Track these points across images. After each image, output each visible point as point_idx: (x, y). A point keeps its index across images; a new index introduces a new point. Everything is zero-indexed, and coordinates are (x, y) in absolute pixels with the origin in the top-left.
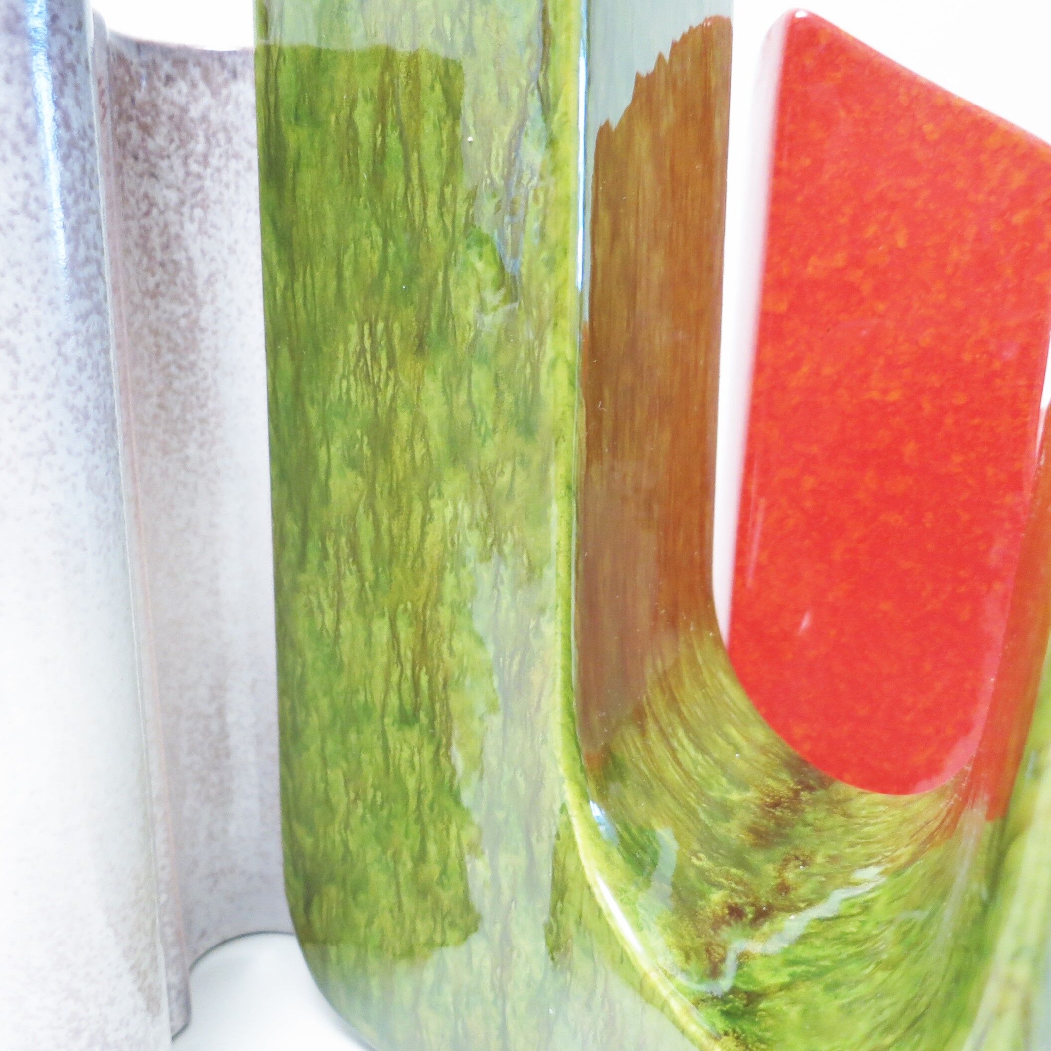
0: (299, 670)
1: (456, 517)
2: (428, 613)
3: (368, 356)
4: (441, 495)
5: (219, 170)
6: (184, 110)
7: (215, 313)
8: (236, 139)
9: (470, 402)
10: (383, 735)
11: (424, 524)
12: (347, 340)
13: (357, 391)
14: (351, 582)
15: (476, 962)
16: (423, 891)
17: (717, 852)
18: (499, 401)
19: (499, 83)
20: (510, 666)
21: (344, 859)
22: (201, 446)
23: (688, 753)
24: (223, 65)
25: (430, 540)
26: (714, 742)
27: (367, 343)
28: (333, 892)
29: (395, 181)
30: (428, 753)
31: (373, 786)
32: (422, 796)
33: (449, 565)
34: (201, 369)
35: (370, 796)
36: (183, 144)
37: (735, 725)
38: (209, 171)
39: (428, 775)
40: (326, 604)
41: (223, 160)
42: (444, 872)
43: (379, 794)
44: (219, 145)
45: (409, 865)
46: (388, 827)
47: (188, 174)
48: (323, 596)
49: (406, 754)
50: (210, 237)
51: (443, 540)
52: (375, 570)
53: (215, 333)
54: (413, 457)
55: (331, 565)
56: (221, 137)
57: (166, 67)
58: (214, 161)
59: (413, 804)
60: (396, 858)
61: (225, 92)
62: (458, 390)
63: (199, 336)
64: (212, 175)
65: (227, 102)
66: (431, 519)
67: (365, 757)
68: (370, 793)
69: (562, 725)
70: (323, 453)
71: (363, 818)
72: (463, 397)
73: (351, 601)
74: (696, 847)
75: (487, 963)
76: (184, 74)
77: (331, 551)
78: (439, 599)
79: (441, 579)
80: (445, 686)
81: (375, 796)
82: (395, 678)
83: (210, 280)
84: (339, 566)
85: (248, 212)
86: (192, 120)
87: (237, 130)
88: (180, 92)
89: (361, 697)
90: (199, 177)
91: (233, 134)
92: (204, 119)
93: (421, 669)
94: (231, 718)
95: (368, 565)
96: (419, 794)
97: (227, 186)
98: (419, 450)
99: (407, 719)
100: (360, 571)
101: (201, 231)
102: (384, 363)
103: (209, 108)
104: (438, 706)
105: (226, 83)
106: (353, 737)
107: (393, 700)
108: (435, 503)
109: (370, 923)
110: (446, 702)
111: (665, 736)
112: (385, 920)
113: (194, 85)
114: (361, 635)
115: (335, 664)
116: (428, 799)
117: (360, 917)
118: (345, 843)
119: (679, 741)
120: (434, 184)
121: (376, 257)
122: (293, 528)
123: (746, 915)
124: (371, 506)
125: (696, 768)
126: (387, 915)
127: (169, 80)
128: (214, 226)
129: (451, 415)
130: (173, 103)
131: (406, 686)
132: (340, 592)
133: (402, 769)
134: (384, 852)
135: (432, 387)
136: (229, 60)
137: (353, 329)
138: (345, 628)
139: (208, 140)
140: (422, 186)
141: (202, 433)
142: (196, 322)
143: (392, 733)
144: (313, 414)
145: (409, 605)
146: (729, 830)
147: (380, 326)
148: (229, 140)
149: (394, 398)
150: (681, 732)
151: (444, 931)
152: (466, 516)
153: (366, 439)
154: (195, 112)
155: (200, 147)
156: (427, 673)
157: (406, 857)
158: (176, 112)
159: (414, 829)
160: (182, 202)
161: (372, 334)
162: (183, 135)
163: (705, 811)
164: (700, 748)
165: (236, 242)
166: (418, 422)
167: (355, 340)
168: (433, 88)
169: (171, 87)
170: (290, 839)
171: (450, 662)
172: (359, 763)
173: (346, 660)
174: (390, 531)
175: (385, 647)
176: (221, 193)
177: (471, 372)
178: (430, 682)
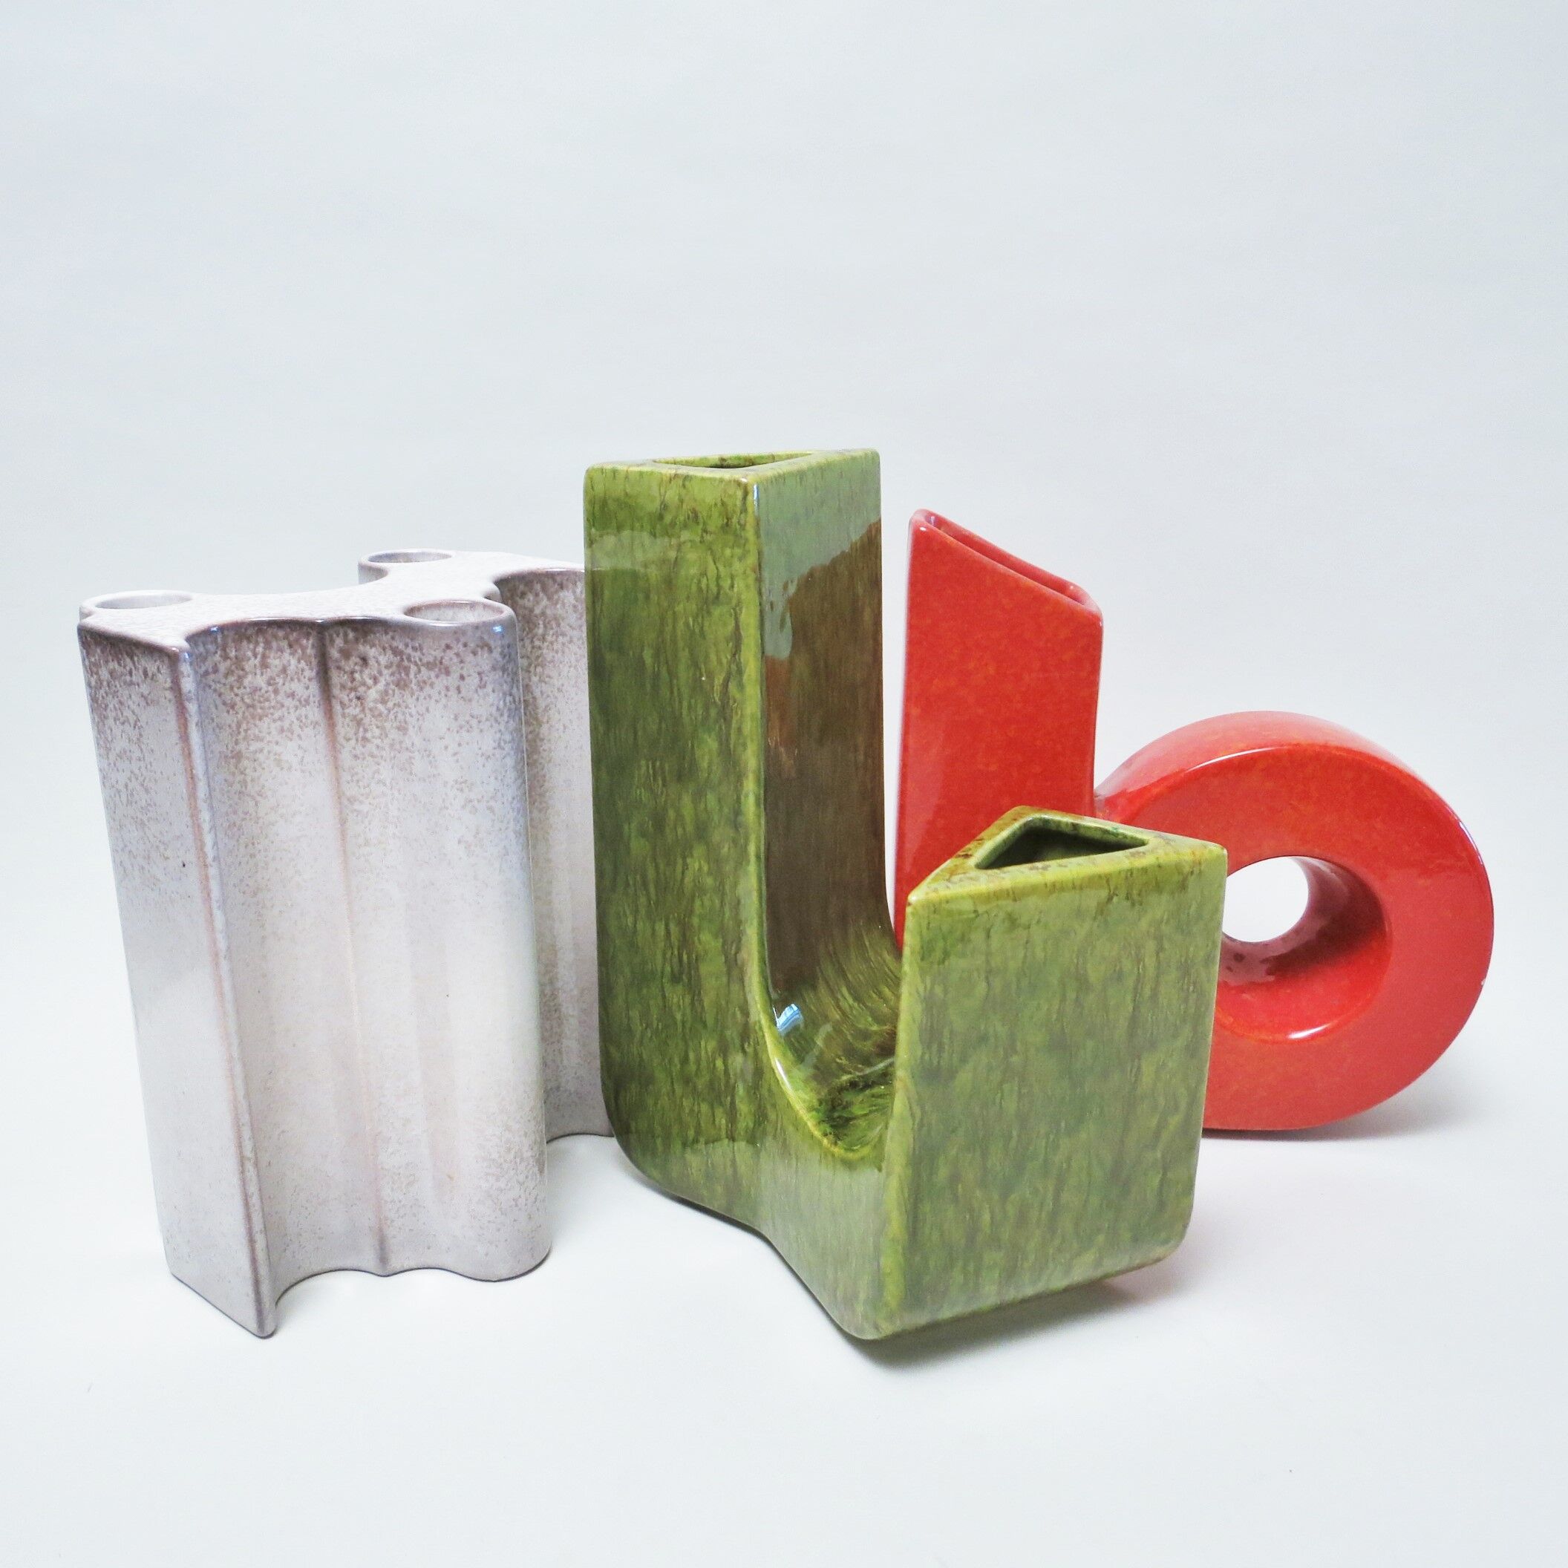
0: (612, 950)
1: (700, 869)
2: (686, 919)
3: (652, 778)
4: (692, 856)
5: (552, 643)
6: (531, 611)
7: (549, 729)
8: (562, 624)
9: (706, 808)
10: (663, 988)
11: (683, 873)
12: (639, 767)
13: (645, 795)
14: (643, 900)
15: (717, 1122)
16: (687, 1081)
17: (853, 1056)
18: (721, 810)
19: (717, 656)
20: (731, 949)
21: (640, 1065)
22: (540, 811)
23: (848, 1000)
24: (555, 581)
25: (687, 880)
26: (870, 997)
27: (651, 772)
28: (634, 1088)
29: (665, 692)
30: (688, 999)
31: (657, 1019)
32: (685, 1024)
33: (697, 895)
34: (541, 764)
35: (655, 1026)
36: (531, 630)
37: (888, 987)
38: (546, 644)
39: (688, 1011)
40: (628, 912)
41: (554, 637)
42: (698, 1069)
43: (660, 1024)
44: (552, 629)
45: (679, 1066)
46: (666, 1043)
47: (533, 647)
48: (626, 907)
49: (675, 1000)
50: (546, 683)
51: (694, 880)
52: (657, 895)
53: (549, 740)
54: (677, 835)
55: (631, 891)
56: (554, 624)
57: (522, 587)
58: (549, 638)
59: (680, 1030)
60: (671, 1061)
61: (556, 597)
62: (700, 802)
63: (539, 743)
64: (548, 646)
65: (556, 604)
66: (687, 869)
67: (652, 1002)
68: (655, 1023)
69: (759, 983)
70: (626, 827)
71: (651, 1038)
72: (702, 806)
73: (643, 911)
74: (840, 1053)
75: (724, 1121)
76: (531, 589)
77: (631, 882)
78: (692, 912)
79: (693, 901)
80: (697, 960)
81: (658, 1025)
82: (668, 955)
83: (547, 709)
84: (636, 891)
85: (570, 667)
86: (536, 616)
87: (563, 619)
88: (529, 600)
89: (650, 967)
90: (540, 648)
91: (561, 621)
92: (543, 614)
93: (683, 951)
94: (559, 984)
95: (652, 890)
96: (683, 1023)
97: (557, 652)
98: (680, 831)
99: (675, 979)
100: (648, 894)
101: (541, 681)
102: (660, 782)
103: (546, 607)
104: (693, 972)
105: (556, 592)
106: (645, 991)
107: (668, 969)
108: (689, 860)
109: (656, 1104)
110: (697, 969)
111: (832, 992)
112: (665, 1101)
113: (537, 595)
114: (649, 932)
115: (633, 946)
116: (688, 1025)
117: (650, 1102)
118: (640, 1056)
119: (843, 996)
120: (686, 696)
121: (655, 727)
122: (608, 867)
123: (859, 1086)
124: (654, 859)
125: (852, 1010)
126: (666, 1098)
127: (523, 595)
128: (549, 677)
129: (696, 815)
130: (525, 608)
131: (675, 960)
132: (637, 906)
133: (674, 1008)
134: (663, 1060)
135: (687, 800)
136: (558, 579)
137: (643, 762)
138: (640, 926)
139: (545, 626)
140: (680, 694)
141: (541, 803)
142: (538, 734)
143: (667, 986)
144: (620, 804)
145: (676, 914)
146: (865, 1046)
147: (658, 764)
148: (559, 625)
149: (665, 801)
150: (844, 990)
151: (699, 1104)
152: (705, 868)
153: (650, 822)
154: (537, 611)
155: (540, 631)
156: (687, 953)
157: (676, 1060)
158: (527, 612)
159: (681, 1044)
160: (530, 665)
161: (654, 766)
162: (531, 625)
163: (852, 1034)
164: (857, 998)
165: (563, 685)
166: (680, 816)
167: (644, 769)
168: (683, 650)
169: (524, 598)
170: (605, 1053)
171: (700, 948)
172: (648, 1005)
173: (640, 945)
174: (665, 874)
175: (663, 938)
176: (553, 657)
177: (706, 795)
178: (688, 958)
